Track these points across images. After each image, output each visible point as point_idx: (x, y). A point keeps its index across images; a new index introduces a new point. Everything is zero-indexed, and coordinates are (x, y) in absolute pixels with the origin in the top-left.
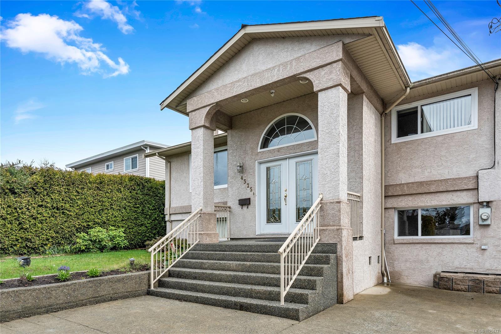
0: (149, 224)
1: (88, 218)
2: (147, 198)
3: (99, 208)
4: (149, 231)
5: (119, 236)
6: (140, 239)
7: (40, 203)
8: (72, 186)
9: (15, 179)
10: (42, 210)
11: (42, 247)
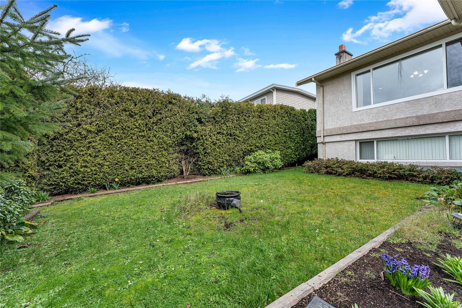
0: (293, 146)
1: (251, 143)
2: (292, 124)
3: (260, 133)
4: (293, 152)
5: (277, 158)
6: (287, 160)
7: (219, 131)
8: (242, 114)
9: (202, 110)
10: (220, 137)
11: (219, 168)
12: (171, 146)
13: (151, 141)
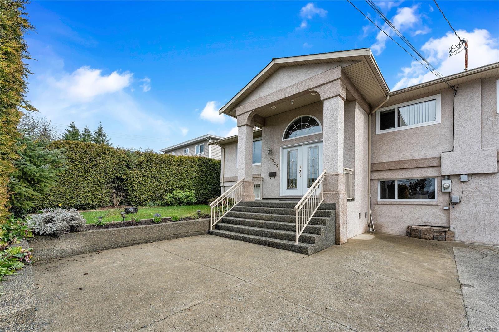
0: (210, 188)
1: (172, 184)
2: (209, 171)
3: (179, 177)
4: (210, 192)
5: (191, 196)
6: (204, 198)
7: (144, 174)
8: (163, 163)
9: (130, 159)
10: (145, 178)
11: (144, 201)
12: (104, 184)
13: (88, 179)
